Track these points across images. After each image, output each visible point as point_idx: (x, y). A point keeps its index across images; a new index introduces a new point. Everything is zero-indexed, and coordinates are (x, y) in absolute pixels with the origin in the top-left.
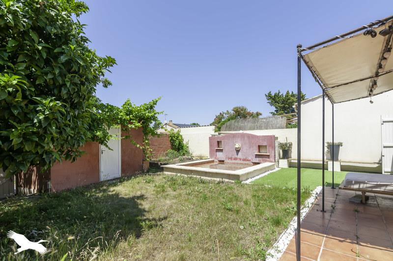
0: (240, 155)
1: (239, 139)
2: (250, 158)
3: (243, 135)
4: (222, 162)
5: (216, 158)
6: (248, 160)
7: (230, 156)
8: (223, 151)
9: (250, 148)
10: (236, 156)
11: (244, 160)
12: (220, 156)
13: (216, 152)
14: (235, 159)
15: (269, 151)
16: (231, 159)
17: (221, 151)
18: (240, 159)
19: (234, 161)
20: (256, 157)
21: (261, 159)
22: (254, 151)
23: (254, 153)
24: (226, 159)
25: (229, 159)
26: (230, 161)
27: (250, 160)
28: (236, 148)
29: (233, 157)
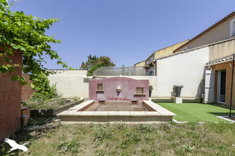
0: (121, 96)
1: (120, 83)
2: (129, 98)
3: (124, 80)
4: (102, 102)
5: (96, 99)
6: (127, 100)
7: (111, 97)
8: (104, 92)
9: (130, 89)
10: (117, 97)
11: (124, 99)
12: (101, 97)
13: (97, 93)
14: (116, 99)
15: (145, 91)
16: (112, 99)
17: (102, 92)
18: (121, 99)
19: (114, 101)
20: (134, 97)
21: (139, 98)
22: (133, 92)
23: (133, 93)
24: (107, 99)
25: (110, 99)
26: (111, 101)
27: (129, 100)
28: (117, 90)
29: (114, 97)
